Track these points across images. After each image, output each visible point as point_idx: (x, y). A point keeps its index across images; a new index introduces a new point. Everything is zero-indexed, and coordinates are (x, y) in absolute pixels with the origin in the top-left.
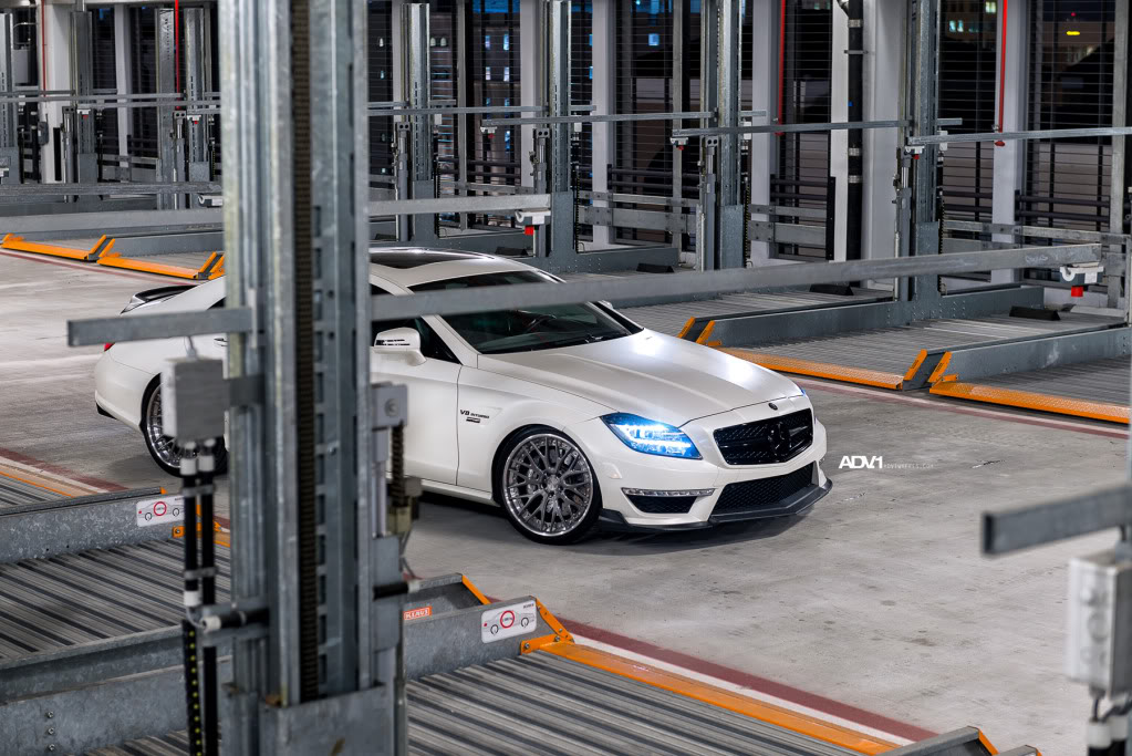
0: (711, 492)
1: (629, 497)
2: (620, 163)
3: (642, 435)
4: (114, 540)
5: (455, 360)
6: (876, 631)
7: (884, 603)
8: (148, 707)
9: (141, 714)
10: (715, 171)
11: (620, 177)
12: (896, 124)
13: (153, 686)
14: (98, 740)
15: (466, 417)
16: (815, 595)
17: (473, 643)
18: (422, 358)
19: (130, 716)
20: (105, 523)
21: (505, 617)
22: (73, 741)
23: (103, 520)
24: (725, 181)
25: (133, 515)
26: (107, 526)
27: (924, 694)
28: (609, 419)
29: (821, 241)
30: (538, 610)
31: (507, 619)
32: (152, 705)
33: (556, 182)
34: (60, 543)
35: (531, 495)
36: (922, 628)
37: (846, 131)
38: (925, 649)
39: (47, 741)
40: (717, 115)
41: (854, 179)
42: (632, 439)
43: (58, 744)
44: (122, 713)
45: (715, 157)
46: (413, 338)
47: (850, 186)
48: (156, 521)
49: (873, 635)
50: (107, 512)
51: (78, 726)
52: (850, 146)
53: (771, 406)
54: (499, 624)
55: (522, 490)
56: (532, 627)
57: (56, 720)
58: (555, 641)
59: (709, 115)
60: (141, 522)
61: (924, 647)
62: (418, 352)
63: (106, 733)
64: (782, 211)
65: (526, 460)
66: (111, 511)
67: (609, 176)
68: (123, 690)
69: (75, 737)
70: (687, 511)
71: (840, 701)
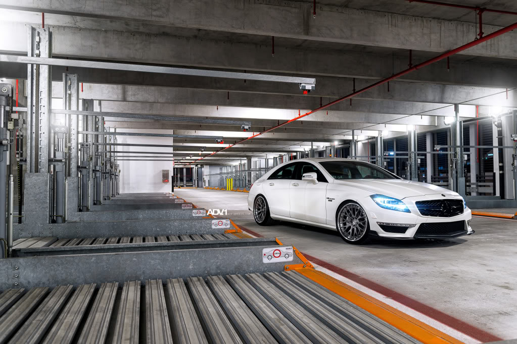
0: (414, 225)
1: (380, 225)
2: (435, 175)
3: (386, 202)
4: (203, 232)
5: (326, 181)
6: (479, 281)
7: (488, 270)
8: (73, 271)
9: (69, 274)
10: (456, 167)
11: (435, 178)
12: (512, 147)
13: (76, 261)
14: (44, 283)
15: (328, 199)
16: (453, 265)
17: (257, 263)
18: (317, 182)
19: (62, 274)
21: (275, 252)
22: (29, 282)
23: (199, 225)
24: (459, 171)
25: (211, 224)
26: (201, 227)
27: (501, 314)
28: (372, 197)
29: (492, 191)
30: (294, 251)
31: (276, 254)
32: (75, 270)
33: (413, 175)
34: (184, 231)
35: (347, 226)
36: (507, 282)
37: (497, 149)
38: (506, 291)
39: (14, 281)
40: (456, 153)
41: (501, 172)
42: (381, 203)
43: (21, 283)
44: (57, 272)
45: (456, 164)
46: (314, 176)
47: (500, 174)
49: (477, 282)
50: (201, 222)
51: (32, 275)
52: (499, 163)
53: (442, 195)
54: (272, 255)
55: (345, 224)
56: (291, 259)
57: (20, 270)
58: (304, 267)
59: (453, 153)
61: (507, 290)
62: (316, 180)
63: (49, 280)
64: (480, 184)
65: (346, 214)
67: (432, 178)
68: (59, 261)
69: (30, 280)
70: (404, 233)
71: (442, 311)
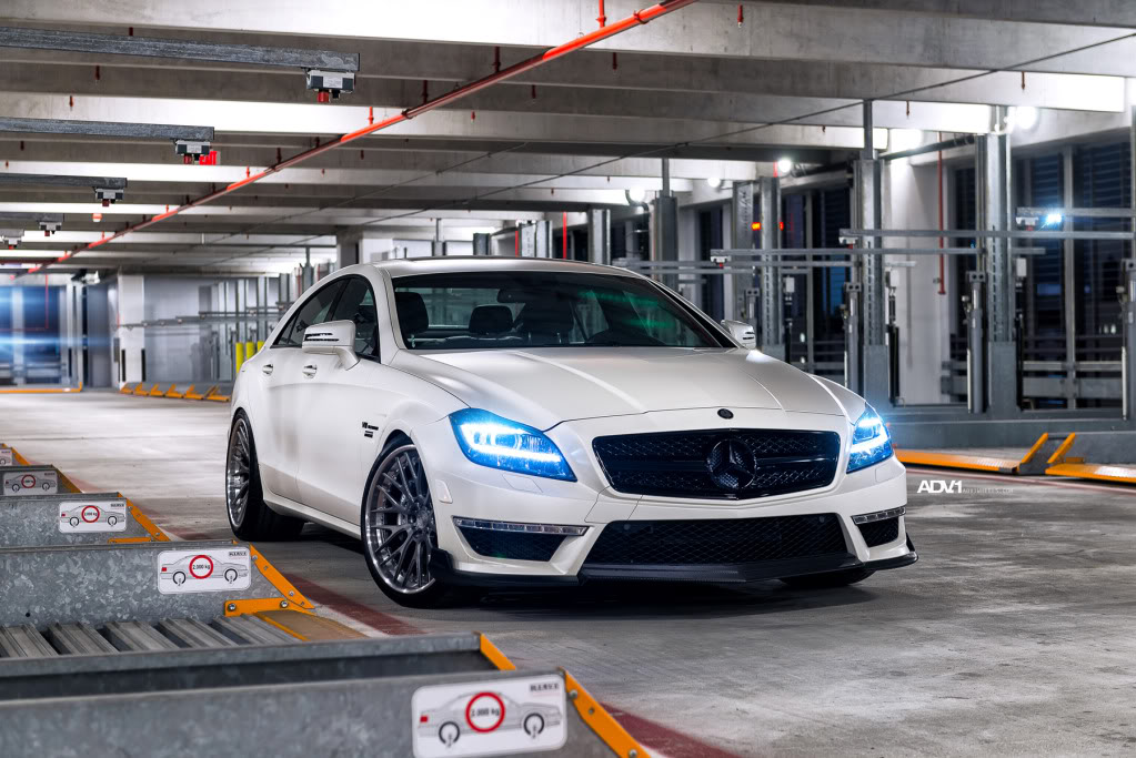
0: (582, 530)
1: (462, 530)
4: (114, 612)
5: (379, 358)
15: (365, 431)
20: (98, 582)
23: (94, 576)
25: (151, 573)
26: (102, 587)
34: (13, 608)
48: (193, 586)
50: (104, 564)
53: (723, 412)
60: (166, 586)
66: (111, 562)
70: (549, 557)
